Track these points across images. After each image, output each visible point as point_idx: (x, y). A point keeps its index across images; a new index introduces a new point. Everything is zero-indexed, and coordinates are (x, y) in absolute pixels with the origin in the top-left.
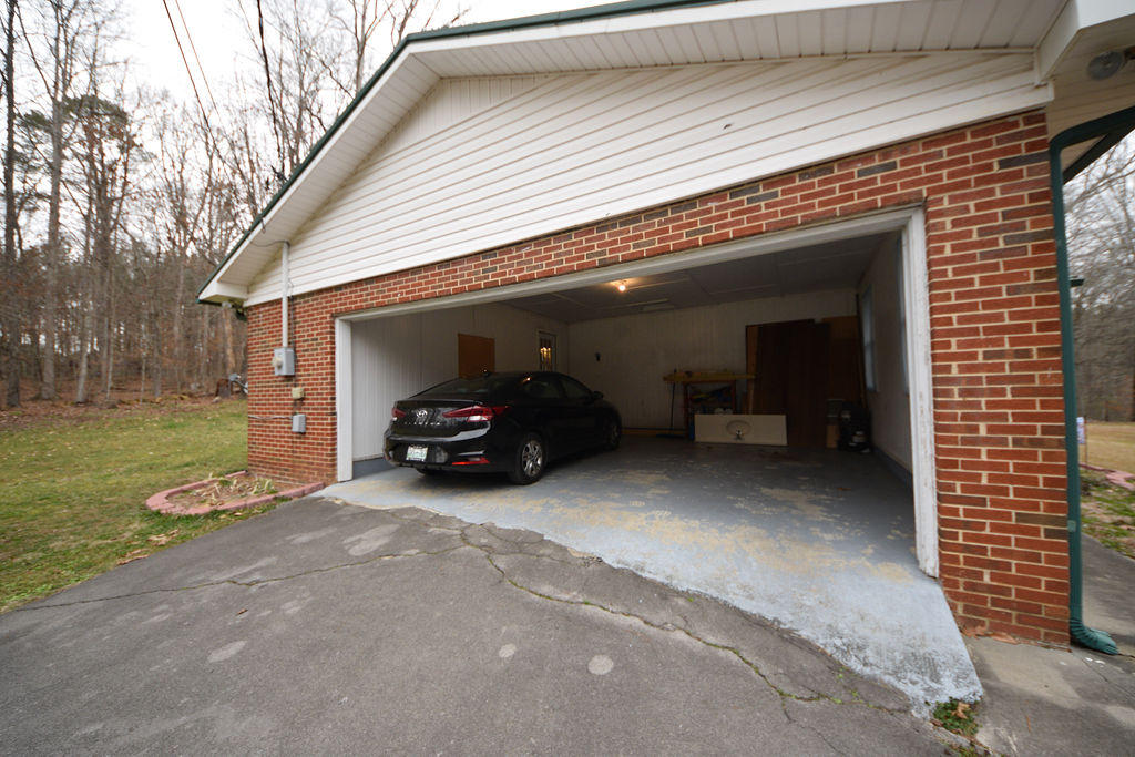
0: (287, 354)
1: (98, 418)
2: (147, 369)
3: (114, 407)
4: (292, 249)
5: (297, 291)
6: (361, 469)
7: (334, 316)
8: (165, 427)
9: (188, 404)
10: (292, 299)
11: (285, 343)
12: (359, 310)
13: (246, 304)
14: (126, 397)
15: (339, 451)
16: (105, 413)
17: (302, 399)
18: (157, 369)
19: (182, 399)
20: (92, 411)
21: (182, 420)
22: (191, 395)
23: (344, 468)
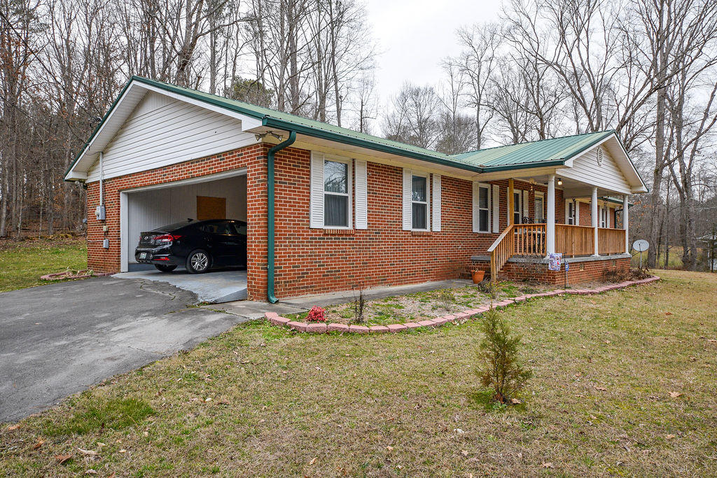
0: (101, 210)
1: (14, 247)
2: (44, 213)
3: (23, 240)
4: (104, 155)
5: (106, 177)
6: (131, 268)
7: (119, 191)
8: (53, 253)
9: (70, 240)
10: (104, 181)
11: (101, 204)
12: (130, 188)
13: (87, 182)
14: (30, 235)
15: (121, 258)
16: (18, 244)
17: (107, 232)
18: (51, 214)
19: (67, 237)
20: (10, 243)
21: (64, 250)
22: (73, 234)
23: (124, 266)
